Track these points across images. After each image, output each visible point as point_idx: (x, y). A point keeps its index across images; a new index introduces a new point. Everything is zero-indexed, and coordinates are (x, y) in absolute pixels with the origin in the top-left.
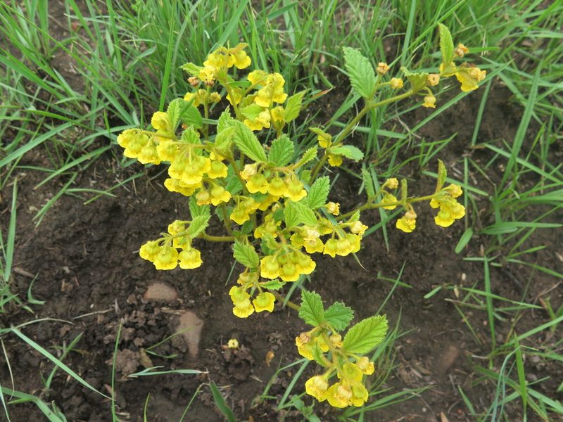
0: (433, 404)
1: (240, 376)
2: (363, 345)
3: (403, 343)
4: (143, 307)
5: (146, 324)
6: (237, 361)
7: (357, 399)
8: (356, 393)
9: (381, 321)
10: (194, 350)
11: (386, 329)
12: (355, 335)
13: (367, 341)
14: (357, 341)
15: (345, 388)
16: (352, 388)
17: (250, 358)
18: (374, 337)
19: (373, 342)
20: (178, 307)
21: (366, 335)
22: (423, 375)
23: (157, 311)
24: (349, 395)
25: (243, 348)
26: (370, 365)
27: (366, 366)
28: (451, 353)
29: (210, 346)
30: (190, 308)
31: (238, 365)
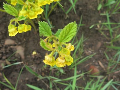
0: (96, 59)
1: (38, 62)
2: (67, 39)
4: (4, 47)
5: (6, 52)
6: (36, 58)
7: (68, 62)
8: (67, 60)
9: (74, 25)
10: (23, 57)
11: (76, 28)
12: (63, 35)
13: (69, 36)
14: (65, 37)
16: (64, 58)
17: (40, 56)
18: (72, 33)
19: (72, 36)
20: (15, 45)
21: (68, 33)
22: (92, 52)
23: (9, 48)
24: (64, 61)
25: (38, 54)
26: (72, 46)
27: (70, 47)
29: (28, 55)
30: (20, 45)
31: (37, 59)
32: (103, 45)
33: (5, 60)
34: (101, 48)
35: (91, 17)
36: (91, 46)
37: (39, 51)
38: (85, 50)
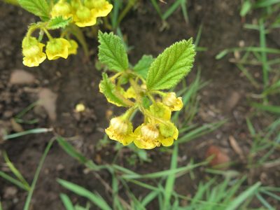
0: (224, 133)
1: (88, 130)
2: (168, 80)
3: (201, 94)
4: (8, 89)
5: (12, 101)
6: (85, 119)
7: (165, 138)
8: (163, 132)
9: (187, 46)
10: (53, 116)
11: (193, 55)
12: (158, 70)
13: (172, 74)
14: (162, 76)
15: (150, 128)
16: (158, 128)
17: (93, 116)
18: (180, 67)
19: (179, 74)
20: (35, 86)
21: (171, 66)
23: (20, 91)
24: (156, 135)
25: (88, 110)
26: (178, 100)
27: (174, 102)
28: (235, 98)
29: (65, 111)
31: (86, 123)
32: (243, 99)
33: (8, 119)
34: (237, 105)
35: (222, 31)
36: (214, 100)
37: (92, 104)
38: (201, 110)
